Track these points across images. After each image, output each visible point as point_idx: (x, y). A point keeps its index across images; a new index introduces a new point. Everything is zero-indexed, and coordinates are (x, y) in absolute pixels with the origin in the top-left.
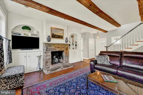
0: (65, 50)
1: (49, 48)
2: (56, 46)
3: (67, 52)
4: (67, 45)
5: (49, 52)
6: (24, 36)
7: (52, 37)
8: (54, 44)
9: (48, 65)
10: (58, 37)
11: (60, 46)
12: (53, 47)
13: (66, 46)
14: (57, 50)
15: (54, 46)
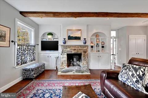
0: (83, 53)
1: (65, 50)
2: (71, 48)
3: (86, 55)
4: (86, 47)
5: (65, 54)
6: (49, 40)
7: (69, 39)
8: (69, 47)
9: (63, 66)
10: (74, 38)
11: (76, 48)
12: (68, 49)
13: (84, 48)
14: (73, 52)
15: (70, 48)
